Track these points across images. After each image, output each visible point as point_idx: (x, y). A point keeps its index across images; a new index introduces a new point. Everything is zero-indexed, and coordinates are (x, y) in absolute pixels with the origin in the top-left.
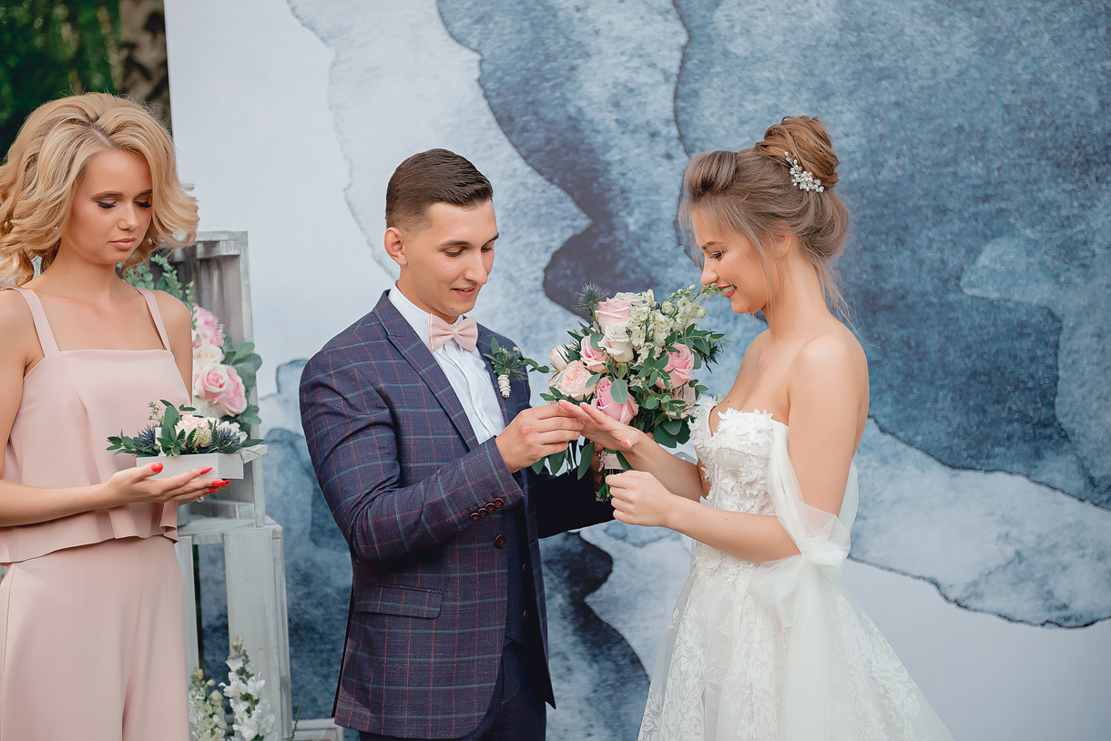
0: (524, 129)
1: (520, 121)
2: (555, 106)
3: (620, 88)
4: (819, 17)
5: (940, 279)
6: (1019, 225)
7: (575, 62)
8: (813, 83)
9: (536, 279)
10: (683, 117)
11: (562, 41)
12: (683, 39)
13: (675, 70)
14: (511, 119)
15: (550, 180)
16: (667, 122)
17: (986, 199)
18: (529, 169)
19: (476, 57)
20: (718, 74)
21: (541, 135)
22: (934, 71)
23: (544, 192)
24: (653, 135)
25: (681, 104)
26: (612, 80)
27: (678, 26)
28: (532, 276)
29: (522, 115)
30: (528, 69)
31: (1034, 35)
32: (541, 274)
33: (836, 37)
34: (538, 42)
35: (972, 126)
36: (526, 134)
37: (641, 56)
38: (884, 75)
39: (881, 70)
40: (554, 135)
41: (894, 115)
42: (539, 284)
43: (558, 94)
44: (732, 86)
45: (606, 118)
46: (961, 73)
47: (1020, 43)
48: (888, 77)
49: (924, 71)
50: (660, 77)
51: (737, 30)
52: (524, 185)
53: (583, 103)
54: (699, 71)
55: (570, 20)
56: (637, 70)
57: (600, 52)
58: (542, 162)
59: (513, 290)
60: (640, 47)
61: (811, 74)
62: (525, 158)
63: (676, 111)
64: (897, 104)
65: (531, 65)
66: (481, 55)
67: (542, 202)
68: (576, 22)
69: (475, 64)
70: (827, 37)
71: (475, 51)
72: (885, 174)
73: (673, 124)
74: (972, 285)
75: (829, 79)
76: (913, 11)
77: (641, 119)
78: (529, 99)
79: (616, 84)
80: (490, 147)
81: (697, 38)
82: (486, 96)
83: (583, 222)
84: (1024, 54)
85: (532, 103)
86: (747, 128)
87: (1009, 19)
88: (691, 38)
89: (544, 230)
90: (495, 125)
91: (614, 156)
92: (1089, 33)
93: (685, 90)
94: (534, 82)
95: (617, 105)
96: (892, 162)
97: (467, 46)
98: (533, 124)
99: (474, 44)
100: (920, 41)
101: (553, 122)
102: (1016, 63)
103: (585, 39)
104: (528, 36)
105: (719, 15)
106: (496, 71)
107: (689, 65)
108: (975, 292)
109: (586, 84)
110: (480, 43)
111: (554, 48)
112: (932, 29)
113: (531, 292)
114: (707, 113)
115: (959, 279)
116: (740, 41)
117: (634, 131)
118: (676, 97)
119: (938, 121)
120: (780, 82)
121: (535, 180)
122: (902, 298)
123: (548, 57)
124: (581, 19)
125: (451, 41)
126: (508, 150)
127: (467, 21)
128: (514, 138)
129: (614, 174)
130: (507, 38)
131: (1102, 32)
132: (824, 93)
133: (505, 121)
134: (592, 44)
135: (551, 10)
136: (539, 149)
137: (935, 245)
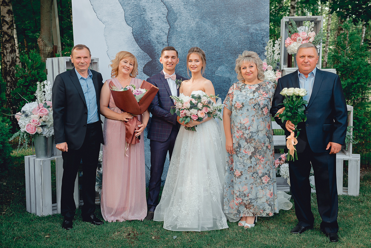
0: (140, 42)
2: (146, 38)
4: (192, 25)
5: (212, 72)
6: (225, 63)
7: (150, 30)
8: (191, 37)
10: (169, 41)
11: (148, 26)
12: (169, 27)
13: (168, 33)
15: (145, 52)
16: (166, 42)
17: (220, 59)
18: (141, 49)
20: (175, 34)
21: (143, 43)
22: (212, 36)
24: (163, 44)
27: (168, 25)
29: (140, 39)
31: (228, 31)
33: (195, 29)
34: (143, 26)
35: (218, 46)
38: (203, 36)
40: (146, 43)
41: (205, 43)
42: (142, 70)
43: (147, 36)
44: (177, 36)
45: (155, 41)
46: (216, 37)
47: (226, 32)
48: (204, 37)
49: (210, 36)
50: (165, 34)
51: (178, 26)
53: (151, 38)
54: (172, 33)
55: (149, 23)
56: (161, 32)
57: (154, 29)
58: (144, 48)
61: (191, 35)
62: (140, 47)
63: (167, 40)
64: (205, 41)
65: (142, 30)
67: (143, 55)
69: (132, 29)
74: (217, 73)
75: (194, 36)
76: (208, 25)
77: (161, 41)
79: (157, 35)
80: (134, 45)
81: (171, 27)
82: (133, 36)
83: (151, 60)
84: (226, 34)
85: (142, 37)
87: (224, 28)
89: (143, 61)
90: (135, 41)
91: (156, 48)
92: (237, 31)
93: (169, 37)
94: (142, 33)
95: (157, 39)
98: (142, 41)
99: (131, 26)
100: (209, 31)
101: (145, 41)
103: (152, 26)
104: (141, 25)
105: (175, 23)
106: (135, 31)
107: (170, 32)
108: (217, 75)
109: (152, 34)
111: (146, 27)
112: (211, 29)
113: (141, 72)
114: (173, 41)
115: (215, 72)
116: (179, 28)
117: (160, 44)
119: (212, 45)
120: (186, 36)
121: (142, 51)
123: (145, 29)
124: (151, 23)
125: (127, 25)
126: (138, 45)
127: (130, 21)
128: (138, 43)
129: (156, 51)
130: (137, 25)
131: (239, 31)
132: (193, 39)
133: (137, 40)
134: (153, 27)
135: (146, 21)
136: (143, 46)
137: (211, 66)
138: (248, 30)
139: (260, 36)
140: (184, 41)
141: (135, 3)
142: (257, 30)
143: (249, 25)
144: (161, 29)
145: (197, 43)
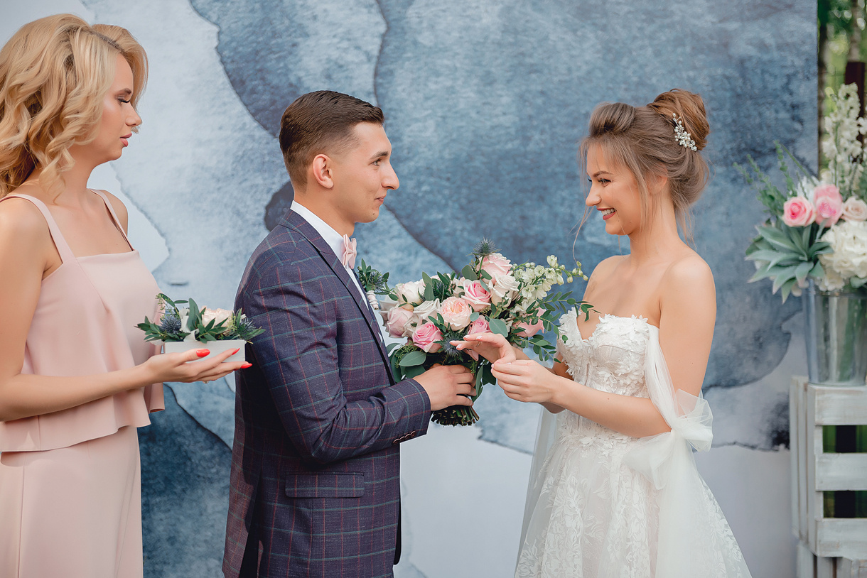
0: (253, 91)
1: (250, 85)
2: (279, 74)
3: (332, 64)
4: (486, 20)
5: (569, 229)
7: (296, 40)
8: (480, 72)
9: (259, 215)
10: (381, 91)
11: (287, 22)
12: (382, 29)
13: (375, 53)
14: (243, 82)
15: (273, 134)
16: (369, 94)
18: (256, 124)
19: (216, 29)
20: (409, 59)
21: (266, 97)
22: (569, 70)
23: (268, 143)
25: (380, 81)
26: (326, 57)
27: (379, 18)
28: (256, 212)
29: (252, 80)
30: (258, 43)
31: (642, 48)
32: (263, 211)
33: (499, 37)
34: (267, 21)
36: (254, 96)
37: (349, 40)
38: (534, 69)
39: (532, 65)
40: (277, 98)
41: (539, 101)
42: (261, 219)
43: (282, 65)
44: (419, 69)
46: (589, 73)
47: (631, 53)
48: (536, 71)
49: (562, 69)
50: (363, 58)
51: (425, 25)
52: (252, 137)
53: (302, 74)
54: (394, 55)
55: (294, 6)
56: (345, 50)
57: (316, 34)
58: (268, 119)
59: (240, 222)
60: (349, 32)
61: (479, 64)
62: (254, 115)
63: (376, 86)
64: (542, 93)
65: (261, 39)
66: (220, 27)
67: (266, 152)
68: (298, 8)
69: (214, 35)
70: (492, 37)
71: (215, 24)
72: (532, 147)
73: (372, 95)
74: (592, 235)
75: (493, 70)
76: (556, 22)
78: (258, 67)
79: (329, 60)
80: (225, 104)
81: (393, 30)
82: (223, 62)
84: (634, 61)
85: (261, 70)
86: (430, 103)
87: (624, 34)
88: (389, 28)
89: (266, 175)
90: (229, 86)
92: (679, 50)
93: (383, 69)
94: (262, 53)
96: (537, 137)
97: (208, 19)
98: (260, 88)
99: (214, 18)
100: (560, 46)
101: (277, 87)
102: (627, 68)
103: (305, 22)
104: (258, 15)
105: (411, 12)
106: (231, 42)
107: (387, 50)
109: (306, 59)
110: (219, 18)
111: (280, 27)
112: (569, 37)
113: (254, 225)
114: (400, 89)
115: (582, 229)
116: (427, 34)
118: (376, 74)
119: (572, 108)
120: (456, 69)
121: (259, 133)
122: (542, 242)
123: (275, 34)
124: (302, 6)
125: (195, 14)
126: (239, 107)
128: (244, 97)
130: (241, 15)
131: (688, 49)
132: (489, 80)
133: (238, 83)
134: (311, 26)
136: (264, 109)
137: (567, 203)
138: (726, 45)
139: (776, 71)
140: (451, 90)
142: (763, 47)
143: (733, 26)
144: (348, 36)
145: (505, 100)
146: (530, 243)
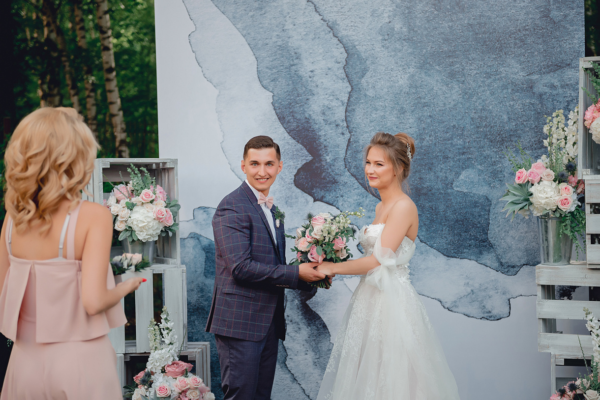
0: (289, 122)
1: (287, 119)
2: (300, 114)
3: (325, 107)
4: (401, 82)
5: (445, 184)
6: (476, 164)
7: (308, 97)
8: (398, 108)
9: (291, 179)
10: (349, 119)
11: (304, 89)
12: (349, 89)
13: (346, 101)
14: (284, 118)
15: (298, 142)
16: (343, 121)
17: (463, 153)
18: (290, 137)
19: (272, 94)
20: (362, 103)
21: (295, 124)
22: (445, 104)
23: (295, 146)
24: (337, 126)
25: (348, 114)
26: (323, 104)
27: (348, 84)
28: (290, 178)
29: (288, 117)
30: (291, 99)
31: (484, 91)
32: (293, 177)
33: (408, 90)
34: (295, 89)
35: (459, 125)
36: (289, 124)
37: (333, 95)
38: (426, 105)
39: (425, 103)
40: (300, 125)
41: (429, 121)
42: (292, 181)
43: (302, 109)
44: (367, 108)
45: (320, 119)
46: (455, 105)
47: (478, 94)
48: (427, 106)
49: (441, 104)
50: (340, 104)
51: (370, 86)
53: (311, 113)
54: (355, 102)
55: (307, 81)
56: (331, 101)
57: (318, 93)
58: (295, 135)
59: (283, 183)
60: (333, 92)
61: (398, 104)
62: (289, 133)
63: (346, 117)
64: (430, 116)
65: (292, 98)
66: (274, 93)
67: (294, 150)
68: (309, 82)
69: (271, 97)
70: (404, 90)
71: (271, 92)
72: (425, 143)
73: (345, 121)
74: (457, 187)
75: (404, 106)
76: (437, 81)
77: (333, 119)
78: (291, 111)
79: (324, 106)
80: (276, 128)
81: (354, 89)
82: (275, 109)
83: (310, 158)
84: (479, 98)
85: (292, 112)
86: (373, 124)
87: (474, 85)
88: (352, 89)
89: (295, 160)
90: (278, 120)
91: (322, 133)
92: (505, 91)
93: (350, 109)
94: (292, 104)
95: (324, 114)
96: (428, 138)
97: (268, 90)
98: (292, 120)
99: (271, 89)
100: (440, 92)
101: (299, 120)
102: (476, 102)
103: (313, 89)
104: (291, 87)
105: (363, 80)
106: (279, 100)
107: (351, 99)
108: (458, 189)
109: (312, 106)
110: (273, 89)
111: (301, 92)
112: (444, 88)
113: (289, 184)
114: (358, 118)
115: (452, 184)
116: (371, 91)
117: (330, 124)
118: (346, 111)
119: (446, 123)
120: (386, 107)
121: (292, 141)
122: (430, 190)
123: (298, 95)
124: (311, 81)
125: (262, 88)
126: (283, 129)
127: (269, 81)
128: (285, 125)
129: (322, 140)
130: (283, 87)
131: (510, 90)
132: (402, 111)
133: (282, 118)
134: (315, 90)
135: (300, 77)
136: (294, 130)
137: (443, 171)
138: (531, 87)
139: (561, 99)
140: (383, 117)
141: (279, 43)
142: (553, 87)
143: (535, 77)
145: (411, 121)
146: (424, 191)
